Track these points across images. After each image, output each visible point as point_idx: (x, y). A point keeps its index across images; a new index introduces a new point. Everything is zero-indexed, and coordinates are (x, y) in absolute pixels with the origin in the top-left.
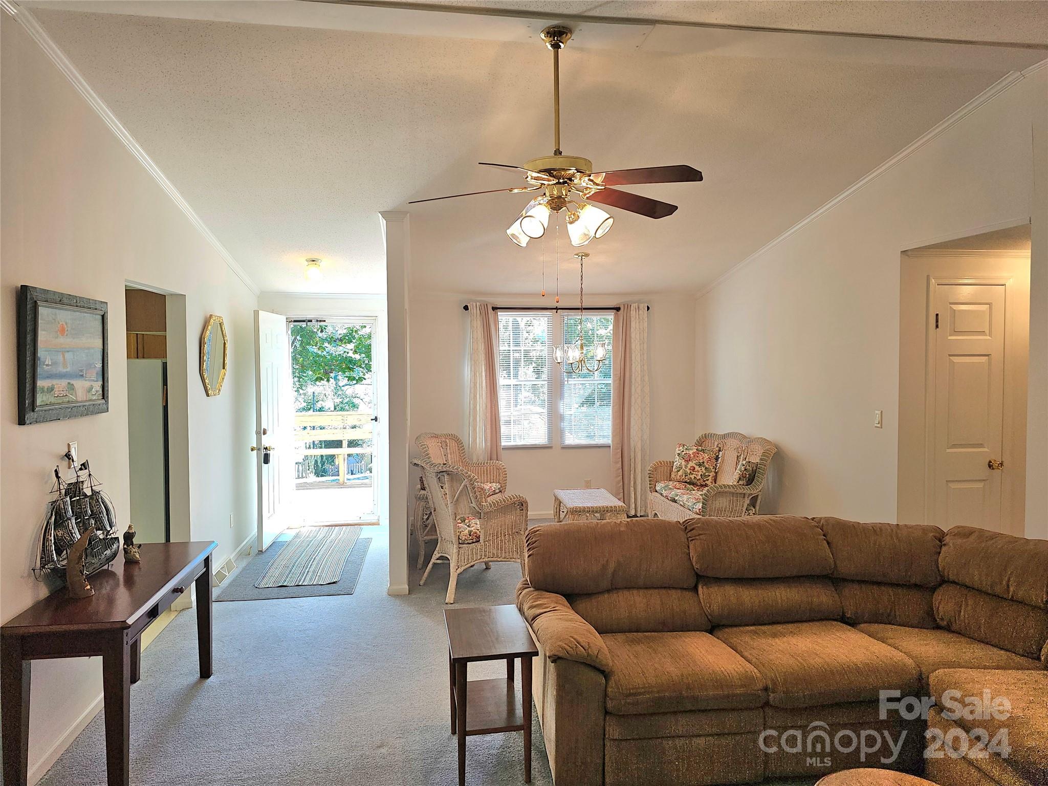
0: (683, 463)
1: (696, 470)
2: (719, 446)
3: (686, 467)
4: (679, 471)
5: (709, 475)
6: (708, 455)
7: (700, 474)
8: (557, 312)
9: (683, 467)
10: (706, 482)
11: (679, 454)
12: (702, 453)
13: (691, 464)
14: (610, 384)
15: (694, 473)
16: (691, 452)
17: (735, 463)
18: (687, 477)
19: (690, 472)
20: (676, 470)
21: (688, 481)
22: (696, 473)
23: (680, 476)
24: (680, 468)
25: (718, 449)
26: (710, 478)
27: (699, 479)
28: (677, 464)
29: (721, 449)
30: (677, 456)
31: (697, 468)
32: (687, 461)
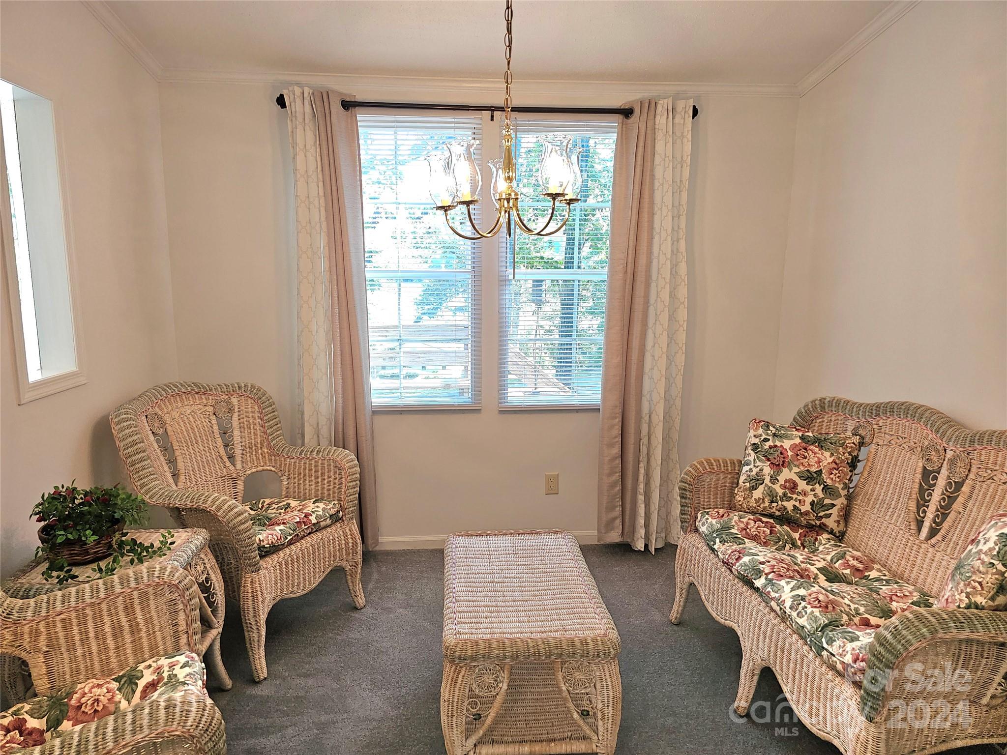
0: (767, 470)
1: (799, 489)
2: (862, 432)
3: (774, 480)
4: (754, 488)
5: (833, 505)
6: (832, 455)
7: (810, 499)
8: (492, 117)
9: (767, 480)
10: (824, 520)
11: (755, 447)
12: (817, 450)
13: (786, 474)
14: (605, 281)
15: (795, 496)
16: (787, 444)
17: (916, 489)
18: (774, 505)
19: (785, 495)
20: (748, 485)
21: (778, 513)
22: (800, 497)
23: (757, 501)
24: (756, 481)
25: (857, 439)
26: (834, 511)
27: (807, 513)
28: (751, 470)
29: (867, 440)
30: (749, 451)
31: (802, 485)
32: (778, 466)
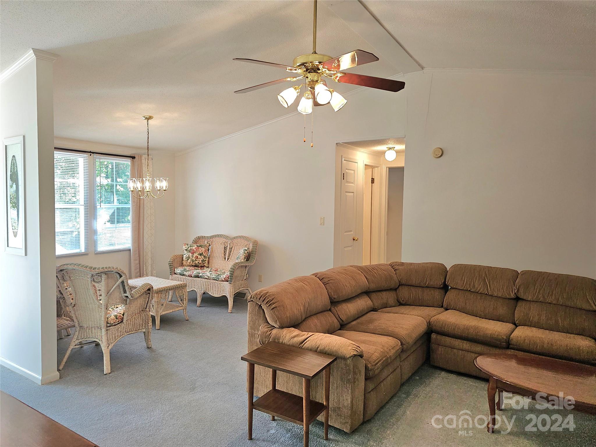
0: (191, 255)
1: (199, 258)
2: (209, 243)
3: (192, 257)
4: (188, 260)
5: (206, 260)
6: (204, 249)
7: (201, 260)
8: (90, 155)
9: (191, 257)
10: (204, 264)
11: (186, 250)
12: (201, 248)
13: (195, 255)
14: (130, 208)
15: (198, 260)
16: (194, 248)
17: (223, 252)
18: (193, 263)
19: (195, 260)
20: (186, 259)
21: (194, 265)
22: (199, 260)
23: (189, 263)
24: (188, 258)
25: (208, 244)
26: (206, 262)
27: (201, 263)
28: (186, 256)
29: (210, 244)
30: (185, 251)
31: (199, 257)
32: (193, 253)
